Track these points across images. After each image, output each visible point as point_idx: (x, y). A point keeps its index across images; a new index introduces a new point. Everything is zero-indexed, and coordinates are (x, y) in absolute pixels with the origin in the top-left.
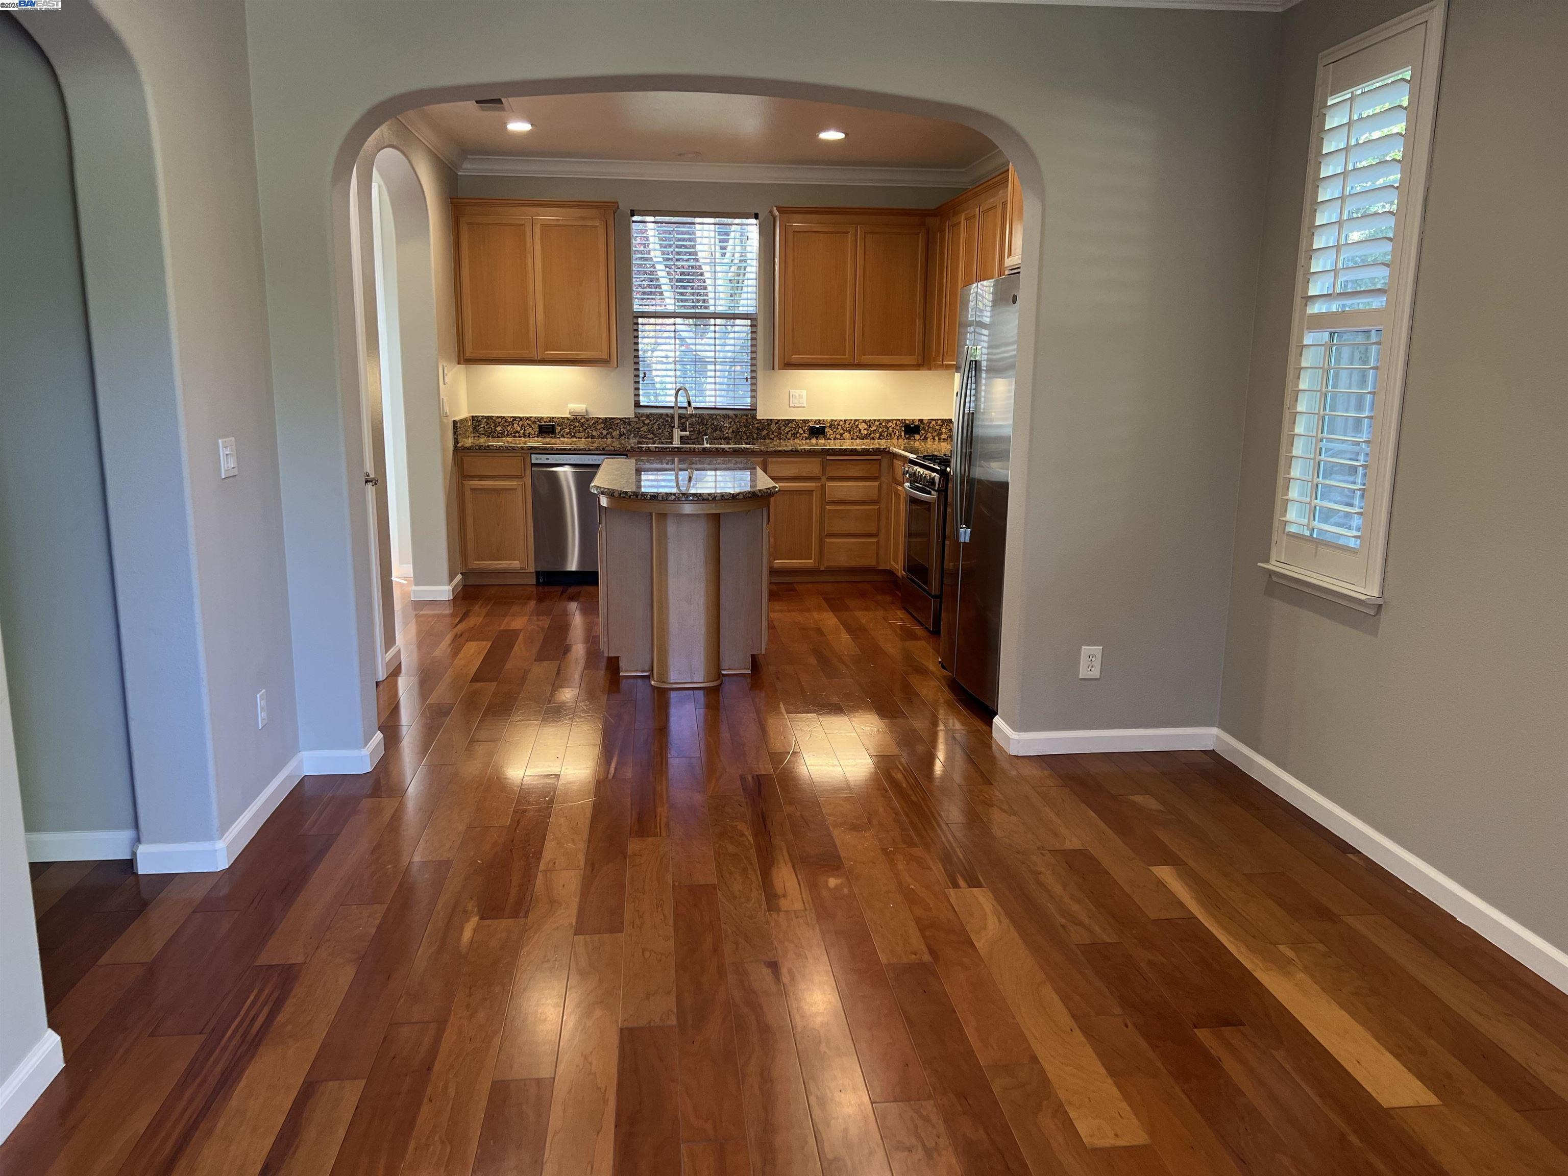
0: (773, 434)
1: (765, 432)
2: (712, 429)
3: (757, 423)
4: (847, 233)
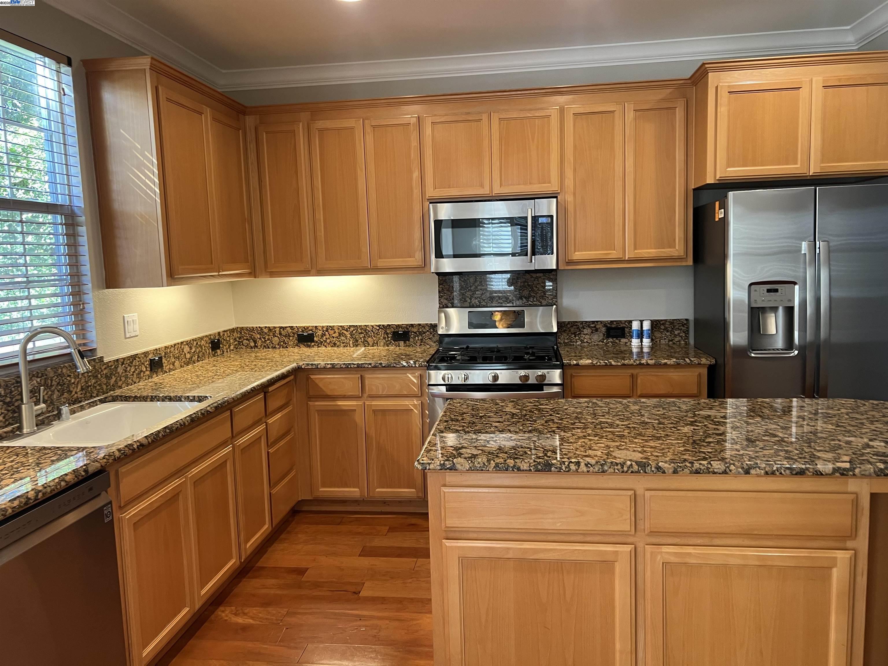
0: (121, 380)
1: (112, 381)
2: (58, 391)
3: (105, 368)
4: (201, 113)
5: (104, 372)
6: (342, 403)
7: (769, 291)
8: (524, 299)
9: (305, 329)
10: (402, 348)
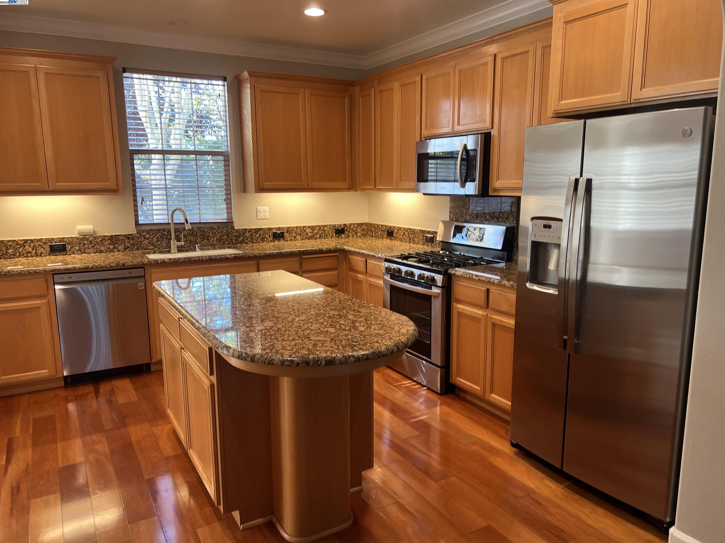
0: (247, 239)
1: (241, 239)
2: (201, 238)
3: (235, 232)
4: (298, 94)
5: (234, 234)
6: (359, 275)
7: (545, 226)
8: (496, 219)
9: (390, 227)
10: (430, 247)
